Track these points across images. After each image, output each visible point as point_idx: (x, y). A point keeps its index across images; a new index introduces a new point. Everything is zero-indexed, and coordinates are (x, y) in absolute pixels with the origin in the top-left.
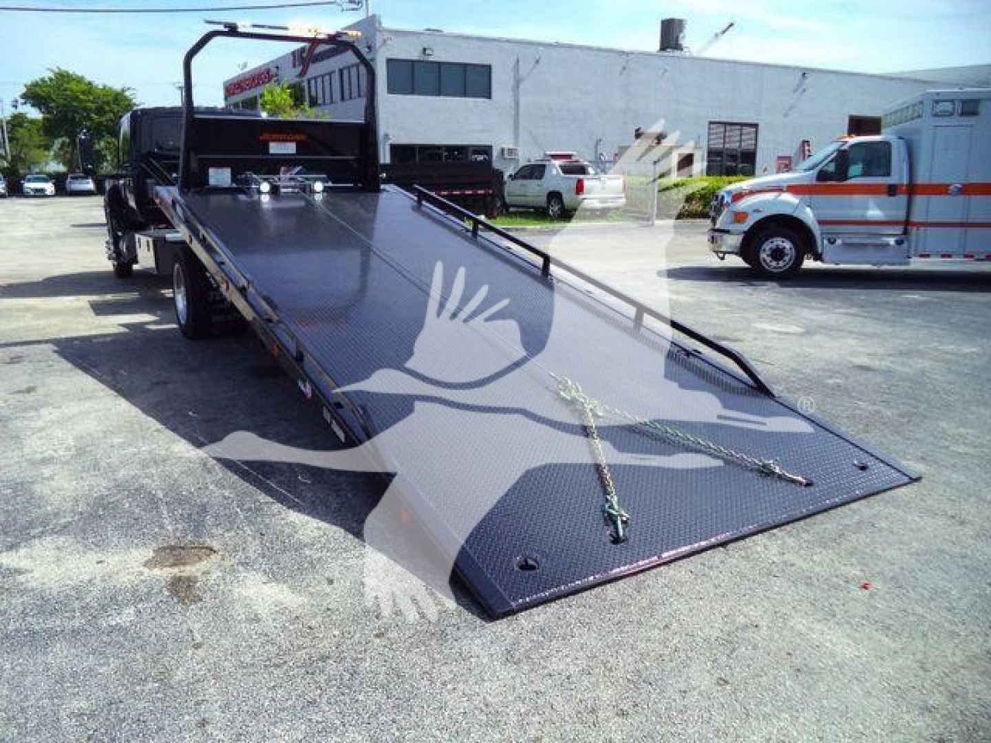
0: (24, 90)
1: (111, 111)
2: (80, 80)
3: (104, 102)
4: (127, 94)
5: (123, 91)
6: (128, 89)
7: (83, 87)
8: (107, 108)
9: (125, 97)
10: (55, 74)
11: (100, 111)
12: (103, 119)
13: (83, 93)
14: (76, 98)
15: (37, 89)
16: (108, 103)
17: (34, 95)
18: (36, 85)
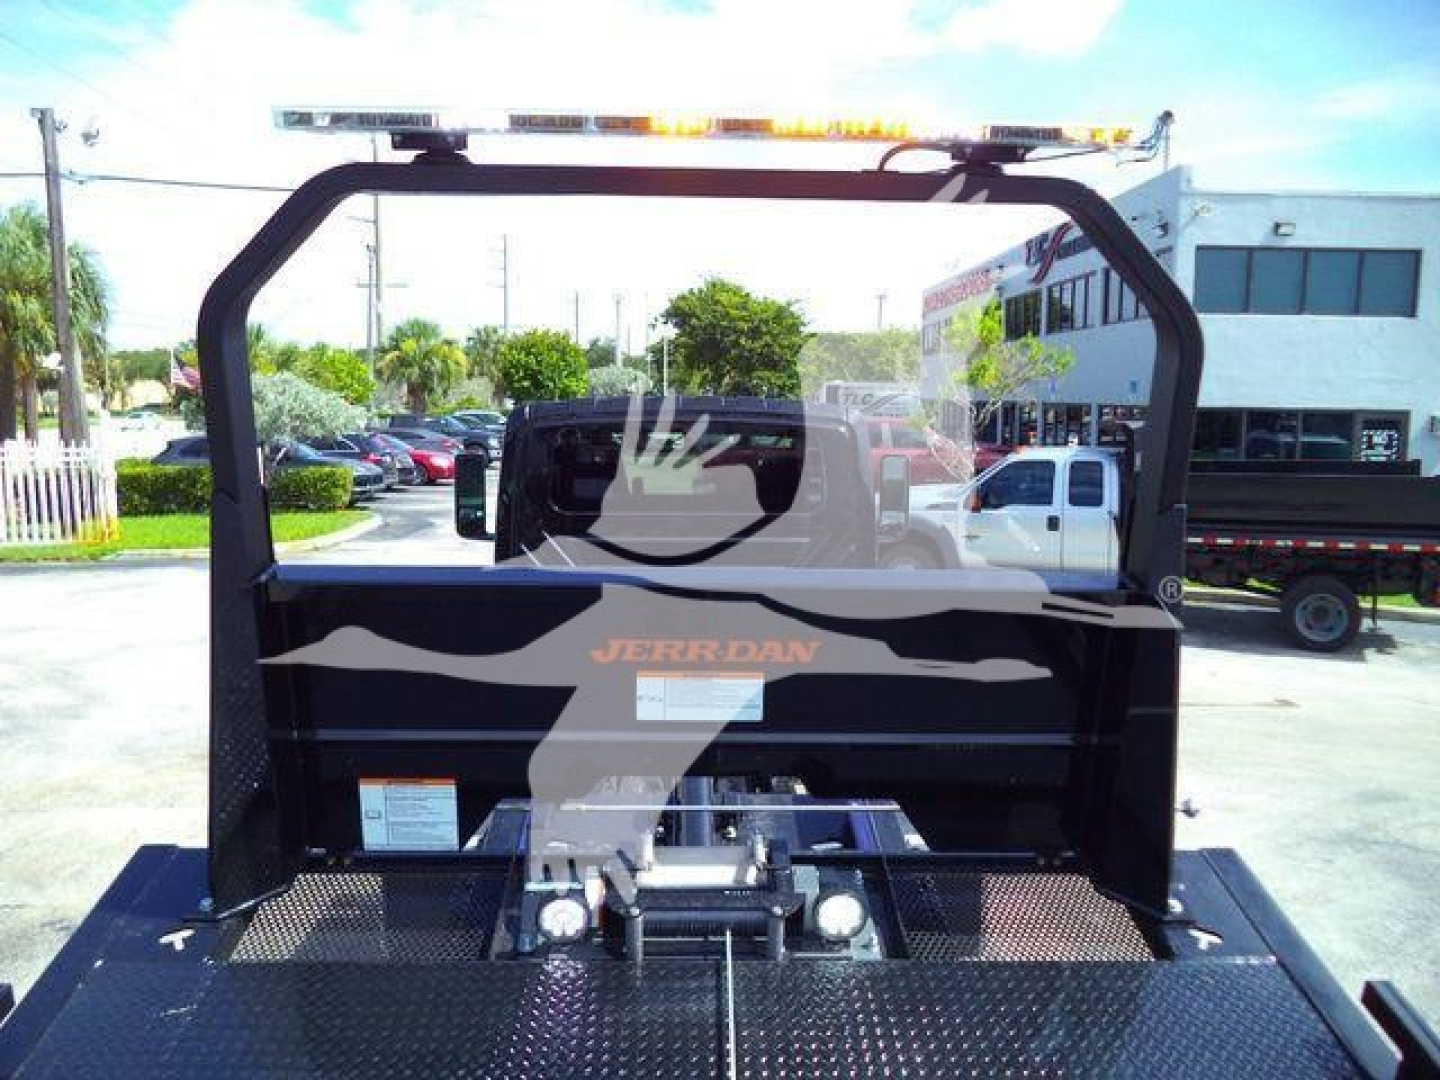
0: (667, 305)
1: (768, 332)
2: (736, 291)
3: (761, 320)
4: (793, 309)
5: (789, 304)
6: (798, 301)
7: (737, 300)
8: (764, 329)
9: (792, 314)
10: (707, 283)
11: (755, 333)
12: (757, 345)
13: (737, 307)
14: (726, 315)
15: (682, 304)
16: (766, 322)
17: (678, 314)
18: (681, 299)
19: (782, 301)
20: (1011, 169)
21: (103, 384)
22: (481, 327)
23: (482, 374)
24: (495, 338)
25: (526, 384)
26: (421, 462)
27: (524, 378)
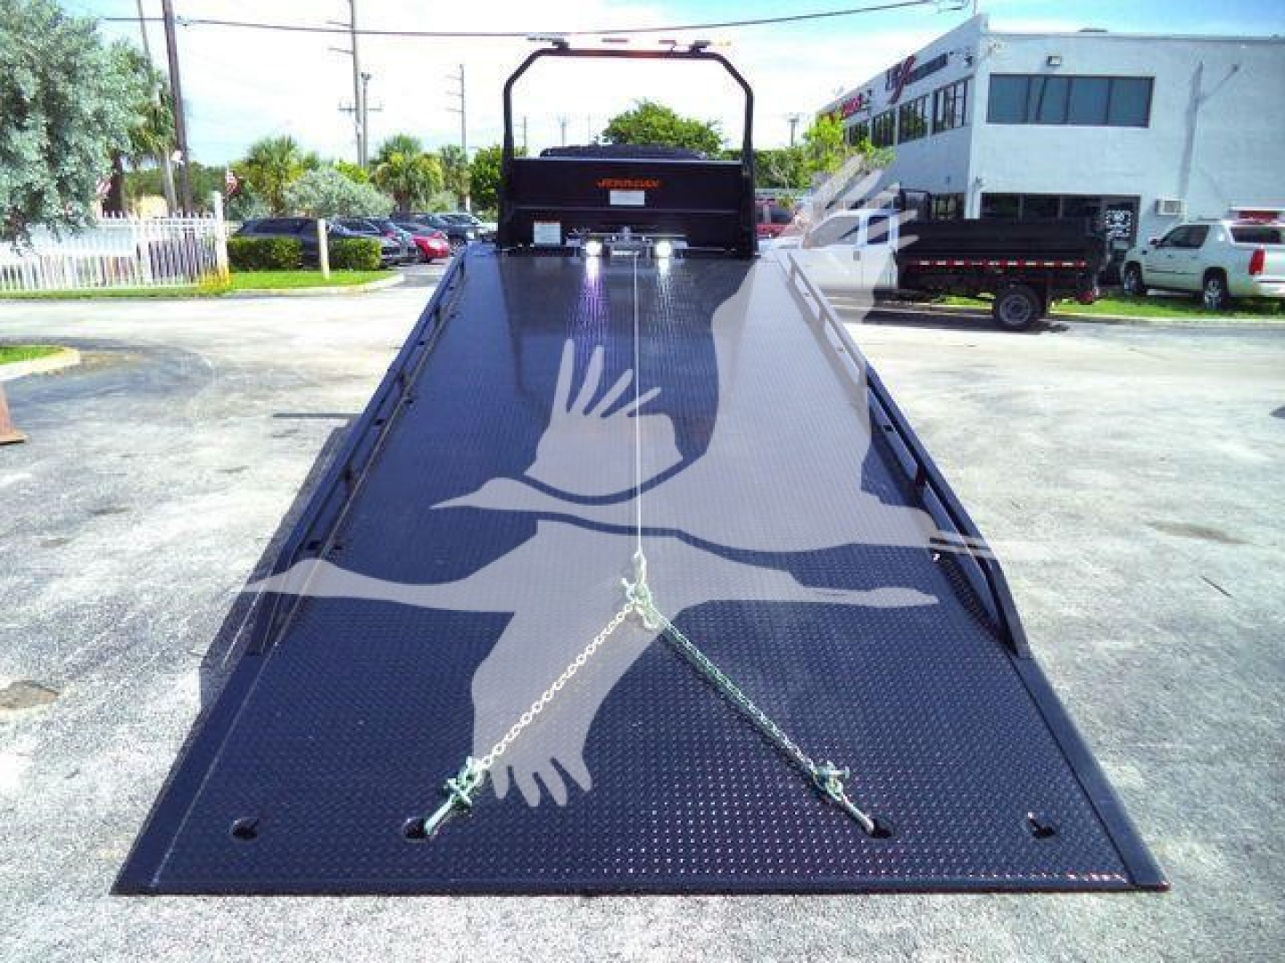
0: (607, 126)
2: (664, 113)
3: (685, 139)
4: (712, 129)
5: (709, 125)
6: (716, 122)
7: (665, 121)
9: (711, 133)
10: (640, 106)
13: (664, 128)
14: (655, 135)
15: (619, 125)
16: (689, 140)
17: (615, 134)
18: (618, 120)
19: (703, 122)
20: (702, 50)
22: (446, 146)
23: (447, 188)
24: (458, 156)
25: (492, 191)
26: (421, 246)
27: (489, 187)
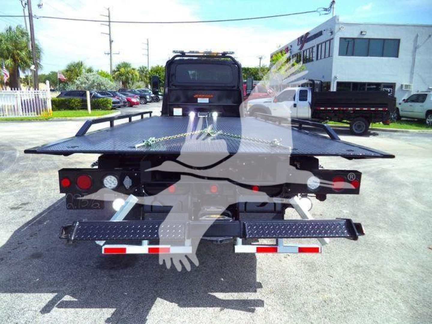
21: (28, 84)
23: (141, 80)
26: (129, 101)
